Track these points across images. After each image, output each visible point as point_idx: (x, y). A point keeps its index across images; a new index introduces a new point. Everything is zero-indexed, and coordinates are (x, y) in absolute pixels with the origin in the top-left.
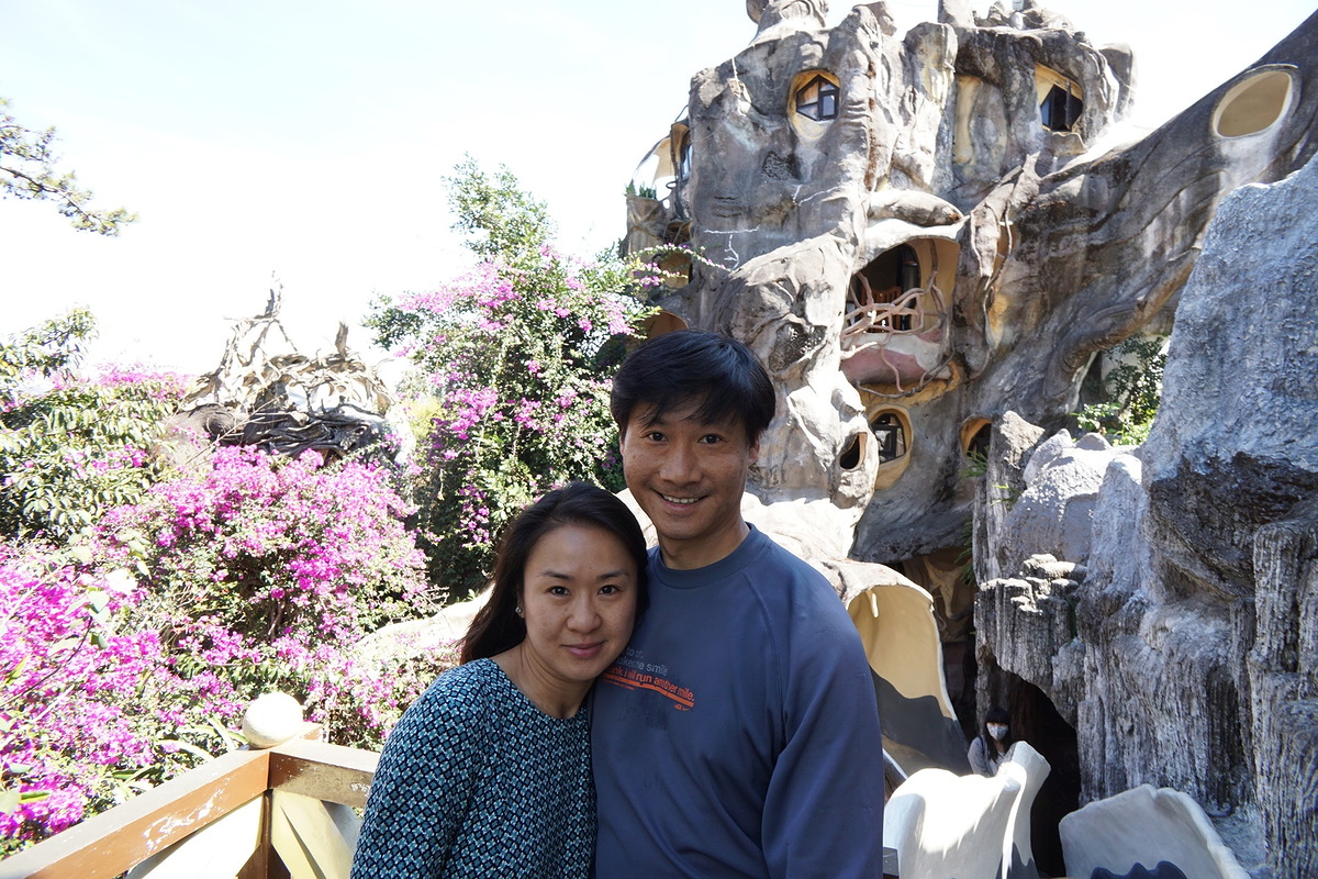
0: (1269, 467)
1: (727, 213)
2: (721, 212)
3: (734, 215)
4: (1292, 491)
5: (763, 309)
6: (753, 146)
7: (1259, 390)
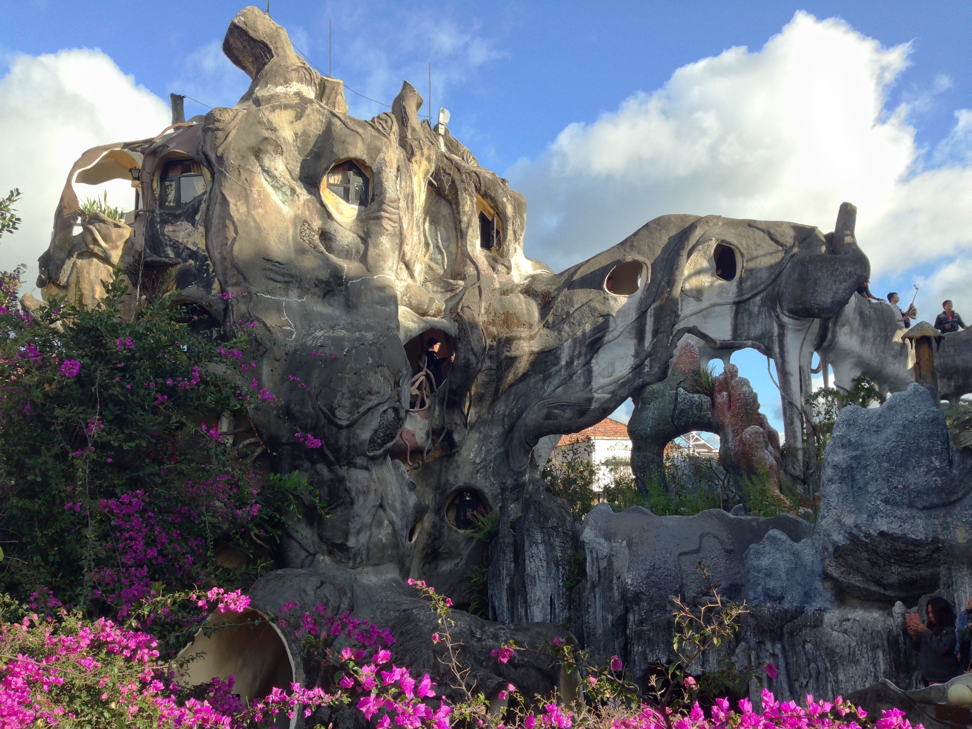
0: (899, 538)
1: (279, 278)
2: (273, 276)
3: (285, 282)
4: (912, 548)
5: (370, 393)
6: (288, 211)
7: (879, 502)
